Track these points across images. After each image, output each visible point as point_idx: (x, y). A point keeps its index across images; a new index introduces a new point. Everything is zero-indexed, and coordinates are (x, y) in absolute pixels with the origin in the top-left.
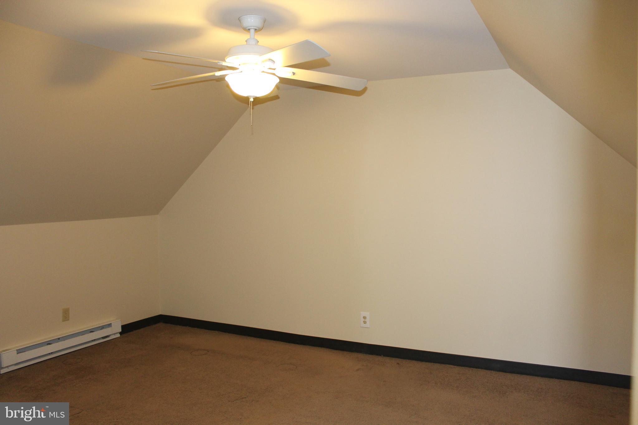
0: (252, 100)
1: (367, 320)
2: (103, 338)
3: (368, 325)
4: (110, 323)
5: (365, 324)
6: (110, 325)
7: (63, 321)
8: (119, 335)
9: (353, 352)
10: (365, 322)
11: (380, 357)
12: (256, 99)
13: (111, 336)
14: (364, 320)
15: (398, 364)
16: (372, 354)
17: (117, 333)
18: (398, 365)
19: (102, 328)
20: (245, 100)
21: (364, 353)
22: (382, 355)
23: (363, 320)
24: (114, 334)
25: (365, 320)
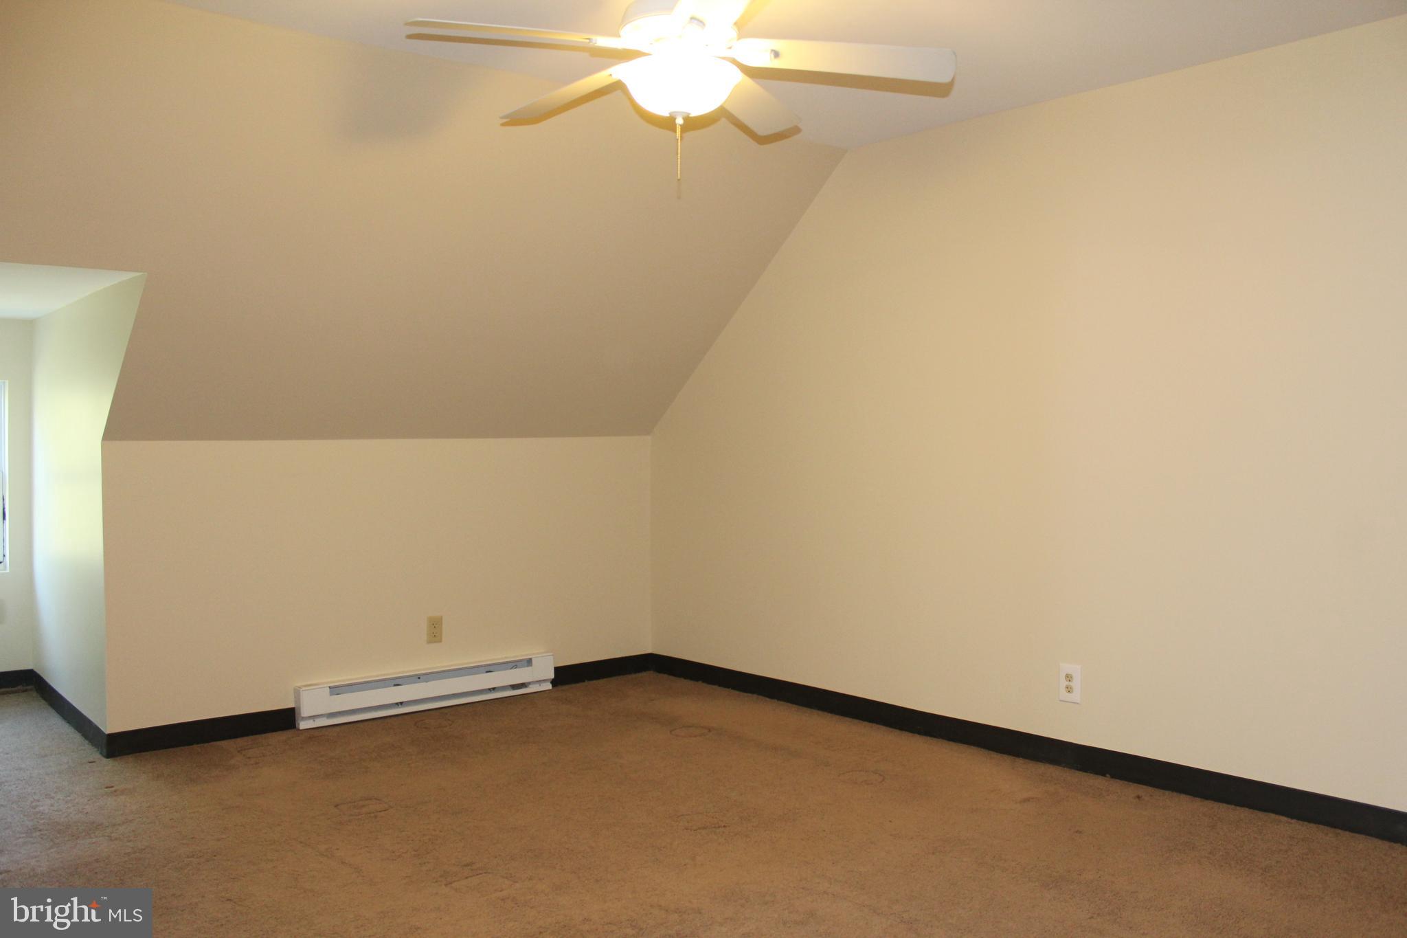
0: (679, 121)
1: (1076, 684)
2: (514, 687)
3: (1076, 696)
4: (530, 657)
5: (1068, 694)
6: (529, 662)
7: (429, 642)
8: (549, 686)
9: (1041, 761)
10: (1069, 689)
11: (1101, 777)
12: (687, 119)
13: (530, 686)
14: (1067, 683)
15: (1138, 797)
16: (1086, 771)
17: (545, 681)
18: (1137, 800)
19: (514, 664)
20: (667, 123)
21: (1064, 767)
22: (1108, 775)
23: (1064, 683)
24: (540, 682)
25: (1070, 683)
